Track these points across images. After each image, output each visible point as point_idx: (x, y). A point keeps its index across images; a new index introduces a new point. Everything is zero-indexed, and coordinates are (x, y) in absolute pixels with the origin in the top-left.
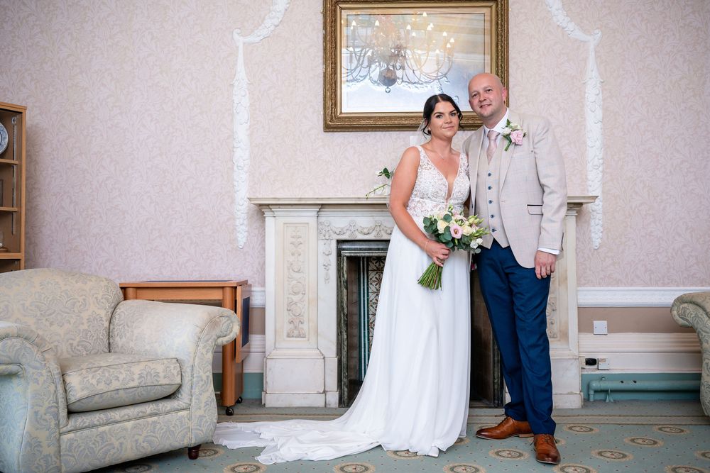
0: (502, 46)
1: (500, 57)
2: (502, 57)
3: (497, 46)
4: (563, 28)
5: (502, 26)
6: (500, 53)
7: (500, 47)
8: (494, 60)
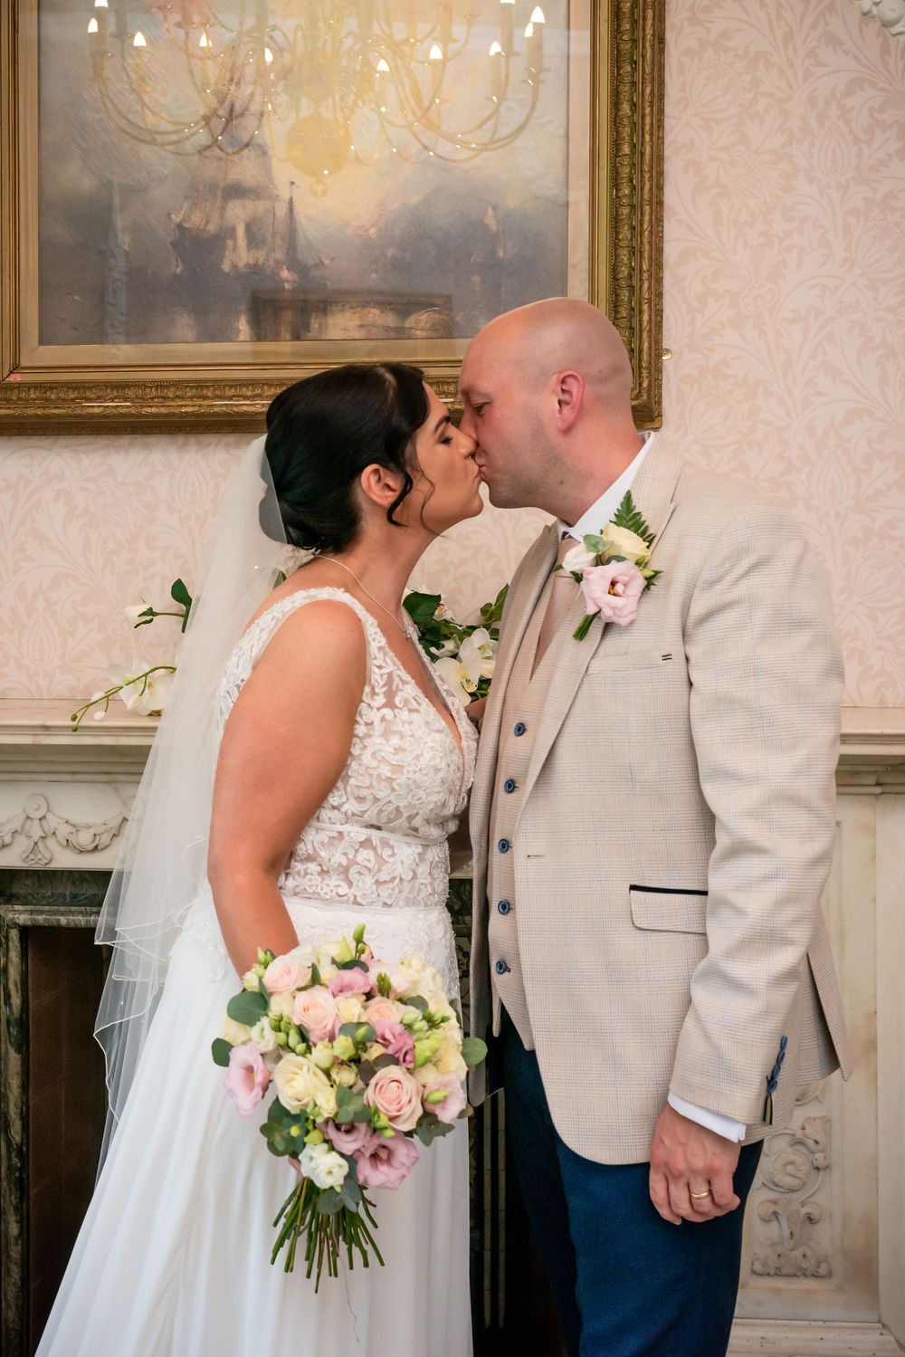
0: (634, 105)
1: (626, 149)
2: (633, 146)
3: (616, 104)
4: (887, 24)
5: (634, 22)
6: (626, 131)
7: (626, 108)
8: (604, 162)
